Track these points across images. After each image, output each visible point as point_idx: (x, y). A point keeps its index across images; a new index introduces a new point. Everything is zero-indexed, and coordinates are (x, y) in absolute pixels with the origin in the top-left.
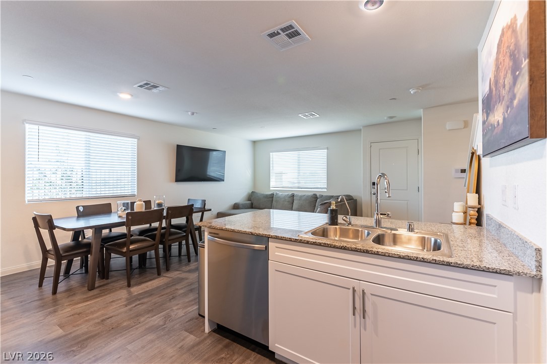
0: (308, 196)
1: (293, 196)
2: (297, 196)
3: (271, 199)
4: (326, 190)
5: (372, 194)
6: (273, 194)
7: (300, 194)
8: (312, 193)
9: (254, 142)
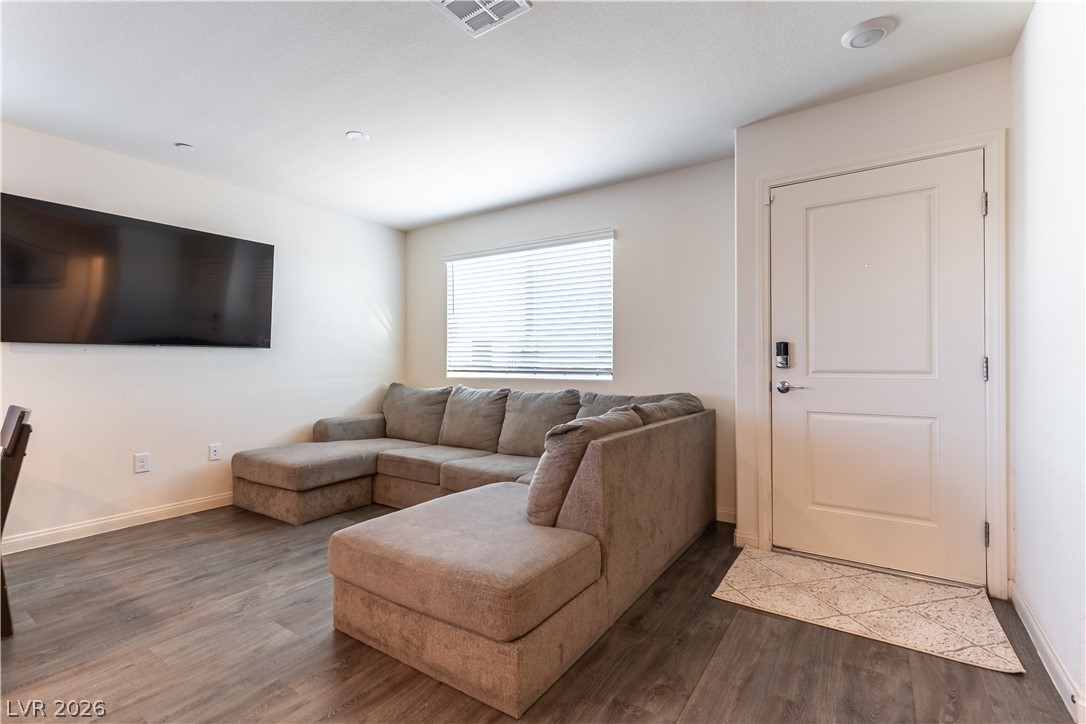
0: (549, 398)
1: (504, 396)
2: (518, 396)
3: (438, 408)
4: (609, 378)
5: (775, 390)
6: (447, 393)
7: (528, 391)
8: (563, 389)
9: (405, 235)
